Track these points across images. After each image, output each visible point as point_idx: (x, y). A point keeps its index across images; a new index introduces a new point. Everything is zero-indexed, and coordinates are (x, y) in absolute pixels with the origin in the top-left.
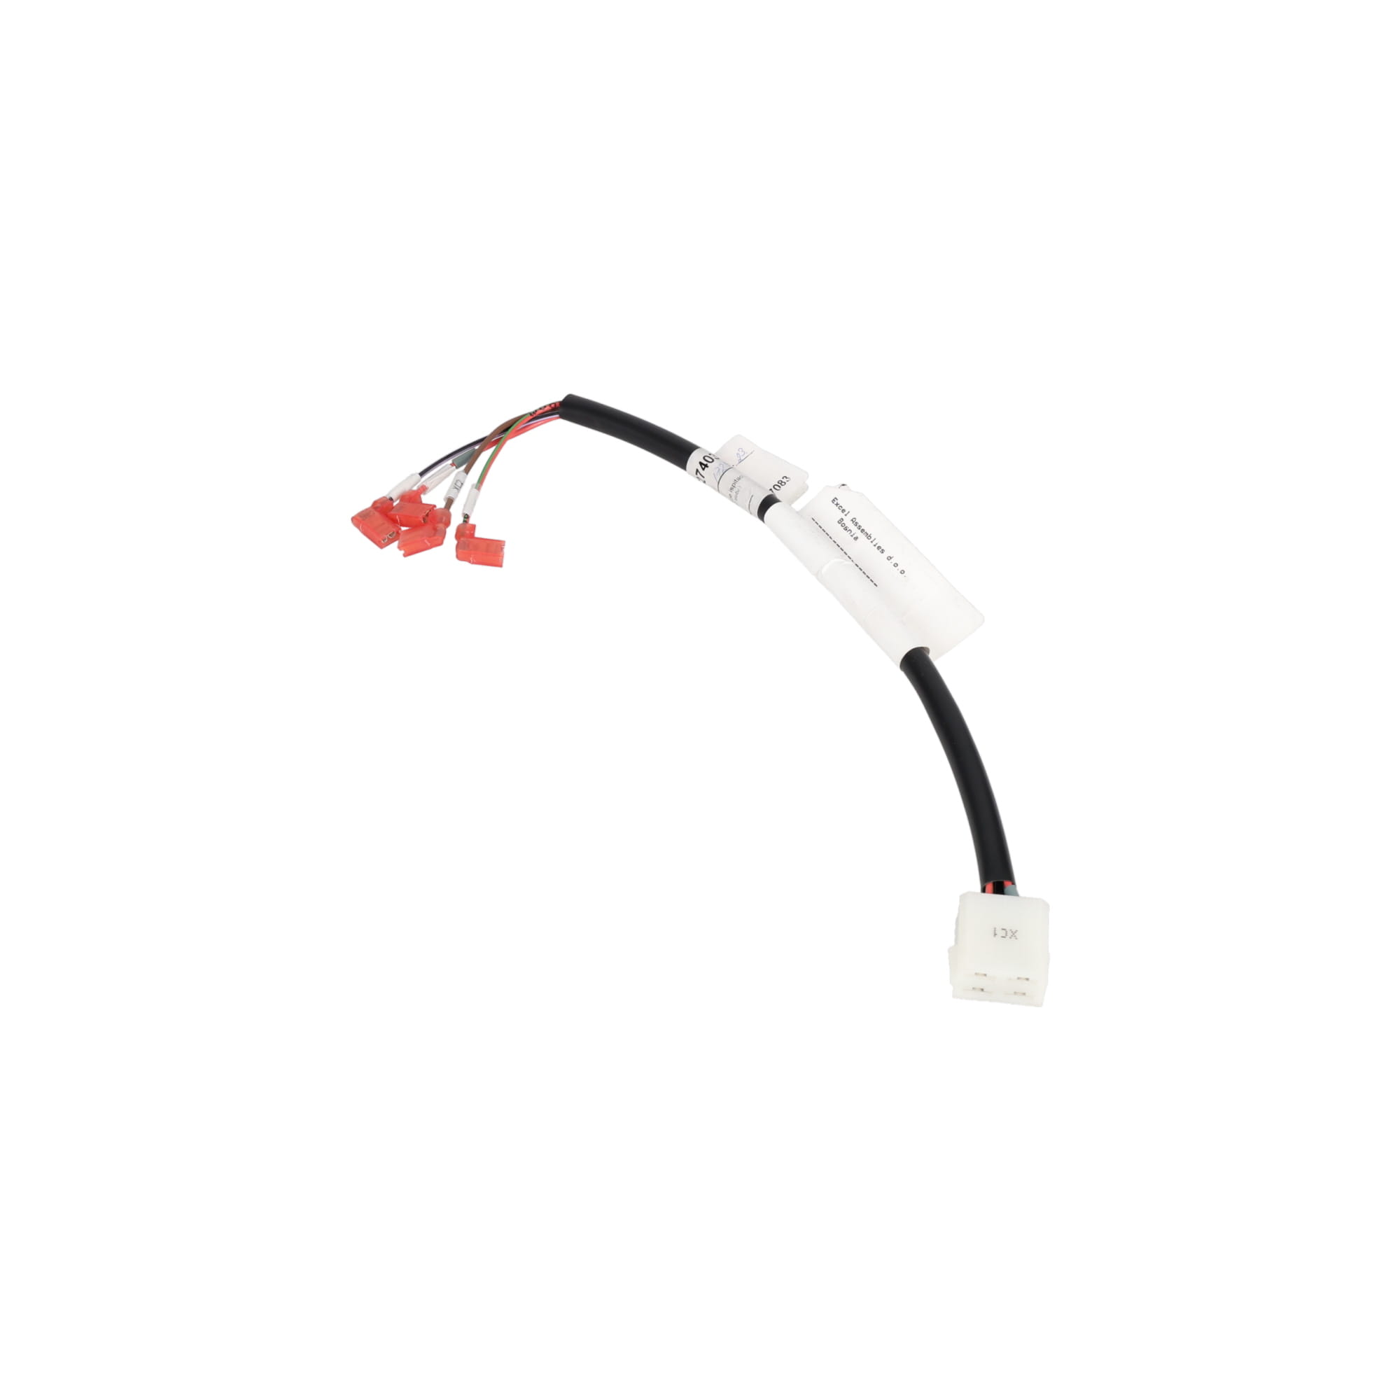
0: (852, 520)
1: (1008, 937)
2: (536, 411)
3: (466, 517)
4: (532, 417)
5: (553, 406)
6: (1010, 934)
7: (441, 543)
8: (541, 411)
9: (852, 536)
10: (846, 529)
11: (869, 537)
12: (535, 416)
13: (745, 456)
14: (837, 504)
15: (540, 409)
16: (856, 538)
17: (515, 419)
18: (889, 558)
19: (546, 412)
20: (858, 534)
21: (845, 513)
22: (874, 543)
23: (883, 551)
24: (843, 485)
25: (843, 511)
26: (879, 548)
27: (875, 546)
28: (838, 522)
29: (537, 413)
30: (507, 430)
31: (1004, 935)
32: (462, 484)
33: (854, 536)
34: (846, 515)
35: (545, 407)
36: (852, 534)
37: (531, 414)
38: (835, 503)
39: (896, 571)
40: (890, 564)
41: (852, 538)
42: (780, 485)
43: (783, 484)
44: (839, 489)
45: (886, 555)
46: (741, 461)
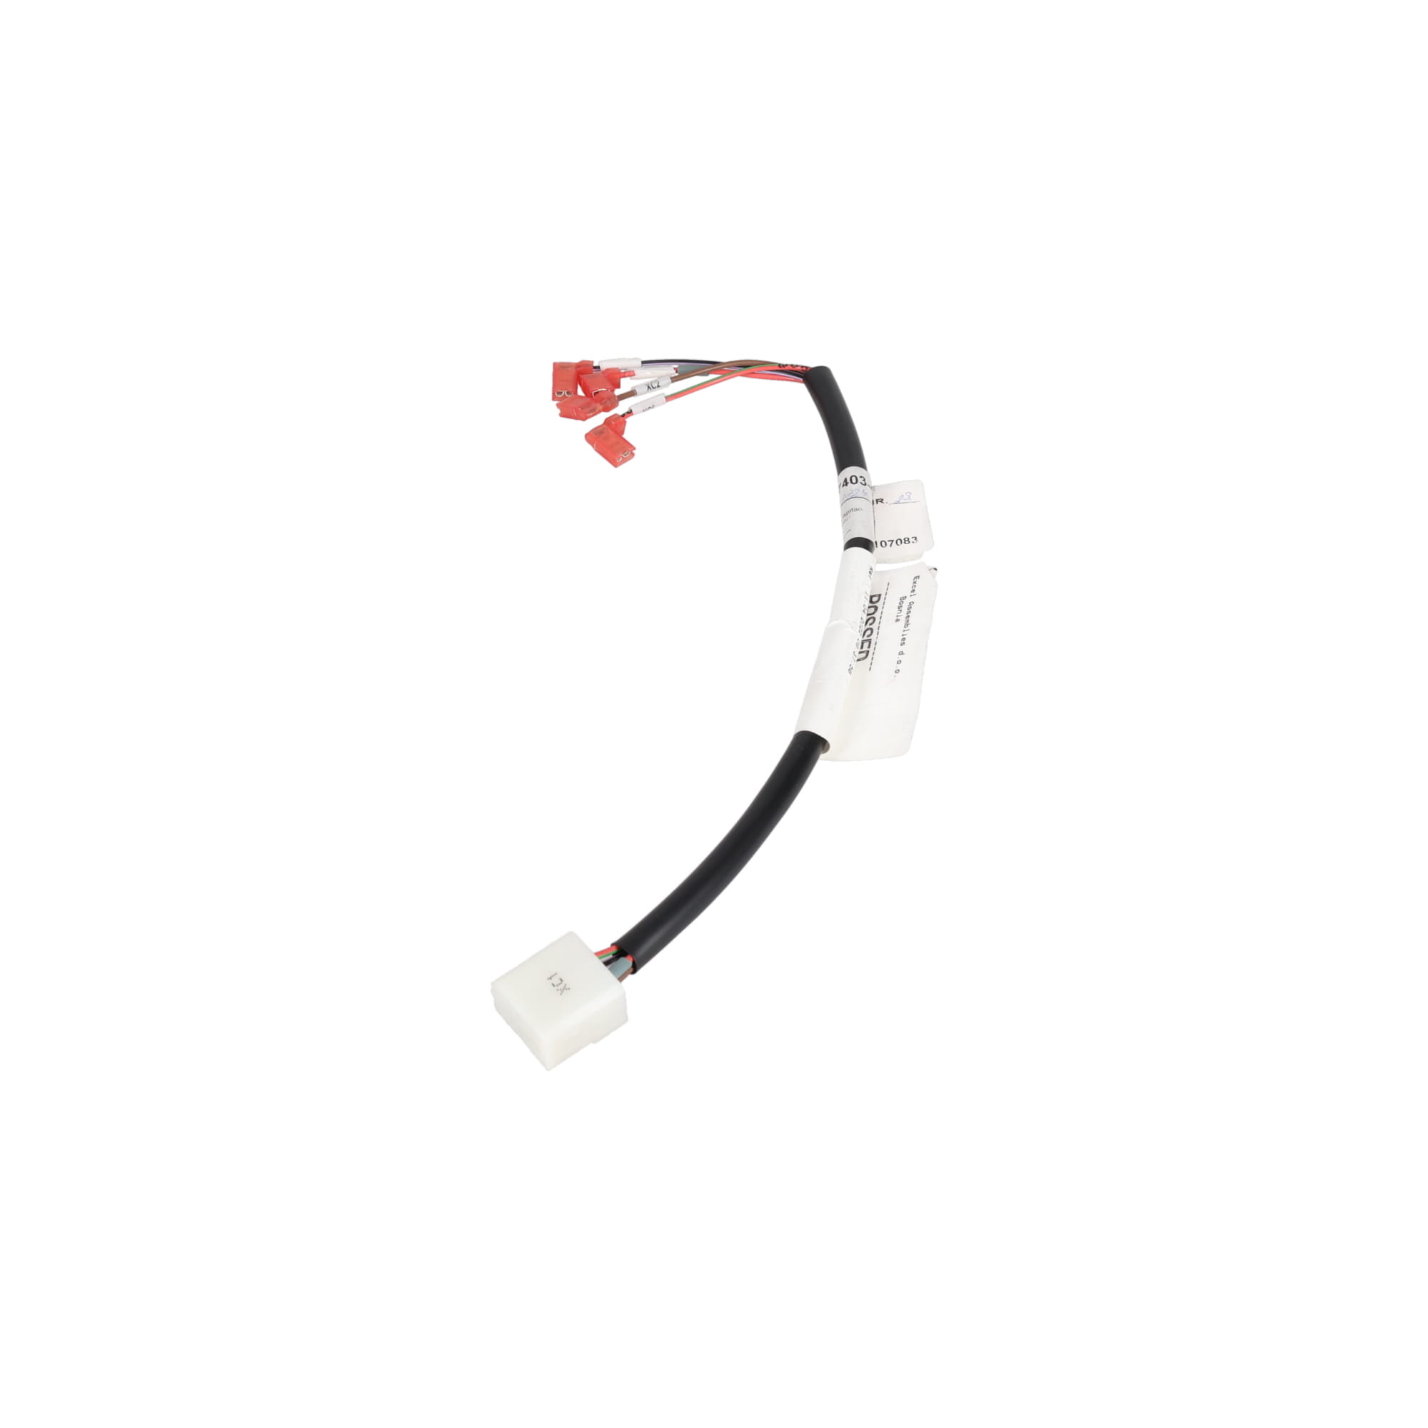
0: (910, 604)
1: (556, 988)
2: (787, 365)
3: (630, 413)
4: (779, 369)
5: (804, 369)
6: (561, 986)
7: (584, 419)
8: (791, 368)
9: (897, 616)
10: (899, 607)
11: (907, 624)
12: (782, 369)
13: (908, 501)
14: (915, 582)
15: (792, 366)
16: (898, 620)
17: (760, 361)
18: (901, 653)
19: (796, 371)
20: (903, 619)
21: (912, 594)
22: (905, 633)
23: (903, 644)
24: (935, 569)
25: (913, 591)
26: (903, 639)
27: (903, 635)
28: (901, 599)
29: (786, 368)
30: (747, 367)
31: (555, 984)
32: (658, 386)
33: (898, 618)
34: (911, 596)
35: (797, 366)
36: (899, 615)
37: (780, 365)
38: (915, 580)
39: (895, 666)
40: (896, 657)
41: (896, 618)
42: (903, 541)
43: (907, 542)
44: (930, 570)
45: (902, 648)
46: (898, 503)
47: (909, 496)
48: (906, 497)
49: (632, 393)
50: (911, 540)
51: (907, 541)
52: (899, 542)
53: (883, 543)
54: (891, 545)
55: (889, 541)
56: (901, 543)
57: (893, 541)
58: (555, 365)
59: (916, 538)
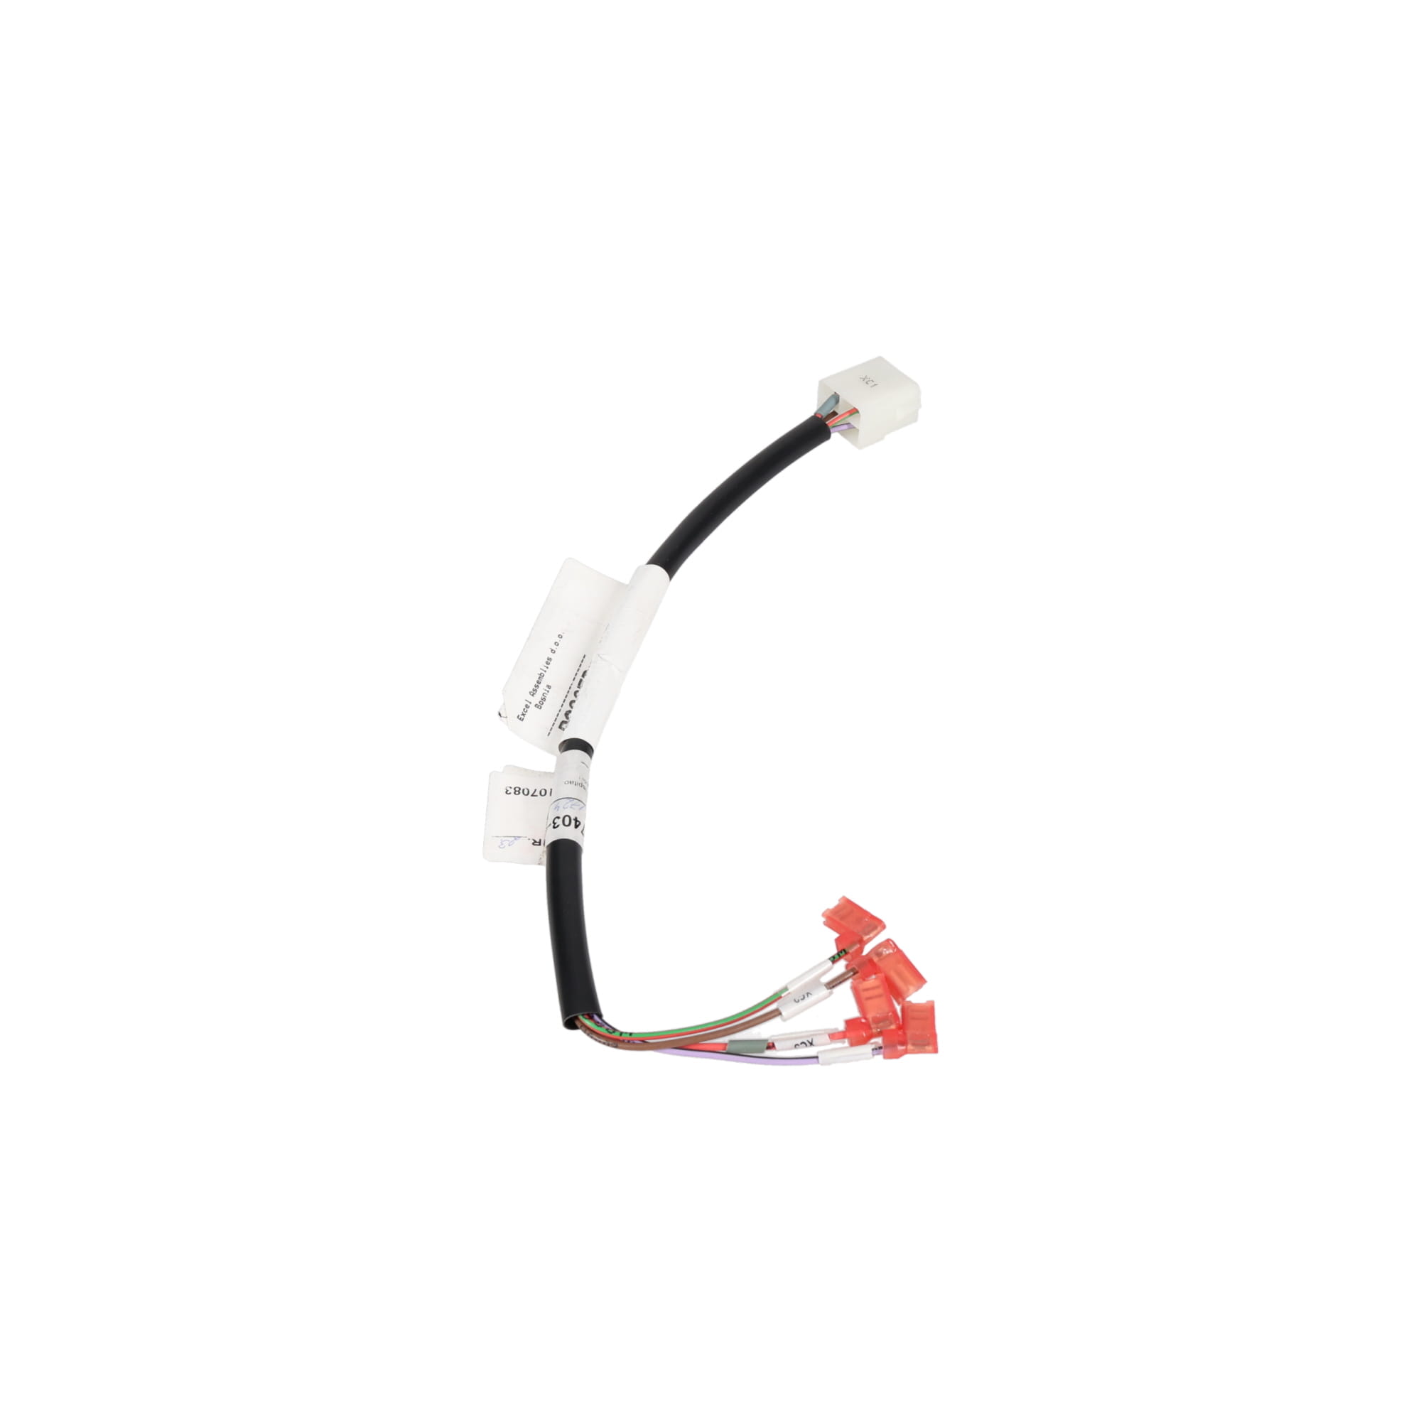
0: (533, 695)
9: (548, 691)
10: (544, 699)
11: (541, 676)
13: (504, 839)
14: (523, 715)
16: (549, 687)
18: (553, 651)
20: (543, 686)
21: (529, 704)
22: (545, 669)
23: (550, 659)
24: (500, 714)
25: (527, 706)
26: (548, 663)
27: (547, 668)
28: (541, 708)
33: (548, 689)
34: (530, 703)
36: (546, 692)
38: (522, 717)
39: (561, 642)
40: (558, 650)
41: (550, 690)
42: (521, 791)
43: (517, 789)
44: (506, 717)
45: (551, 655)
46: (516, 838)
47: (502, 844)
48: (506, 843)
49: (832, 985)
50: (512, 791)
51: (517, 791)
52: (526, 792)
53: (543, 793)
54: (535, 790)
55: (536, 796)
56: (523, 790)
57: (532, 795)
58: (936, 1051)
59: (506, 792)
